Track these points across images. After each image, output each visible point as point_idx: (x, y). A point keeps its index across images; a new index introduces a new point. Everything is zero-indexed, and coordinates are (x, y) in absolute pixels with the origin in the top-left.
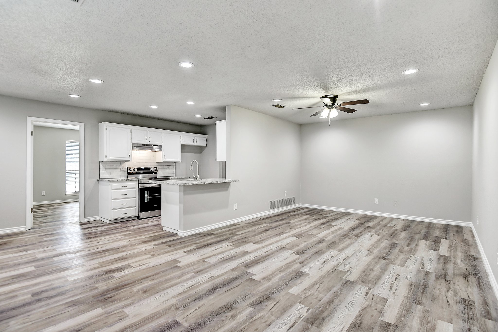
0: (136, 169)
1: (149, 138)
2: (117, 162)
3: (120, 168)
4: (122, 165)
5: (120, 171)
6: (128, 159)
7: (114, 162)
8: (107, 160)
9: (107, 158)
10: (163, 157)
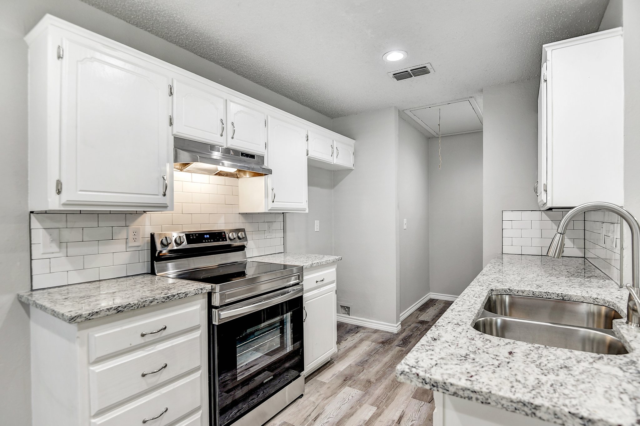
0: (185, 237)
1: (229, 125)
2: (110, 213)
3: (123, 235)
4: (134, 226)
5: (122, 247)
6: (159, 199)
7: (98, 214)
8: (64, 205)
9: (66, 196)
10: (267, 196)
